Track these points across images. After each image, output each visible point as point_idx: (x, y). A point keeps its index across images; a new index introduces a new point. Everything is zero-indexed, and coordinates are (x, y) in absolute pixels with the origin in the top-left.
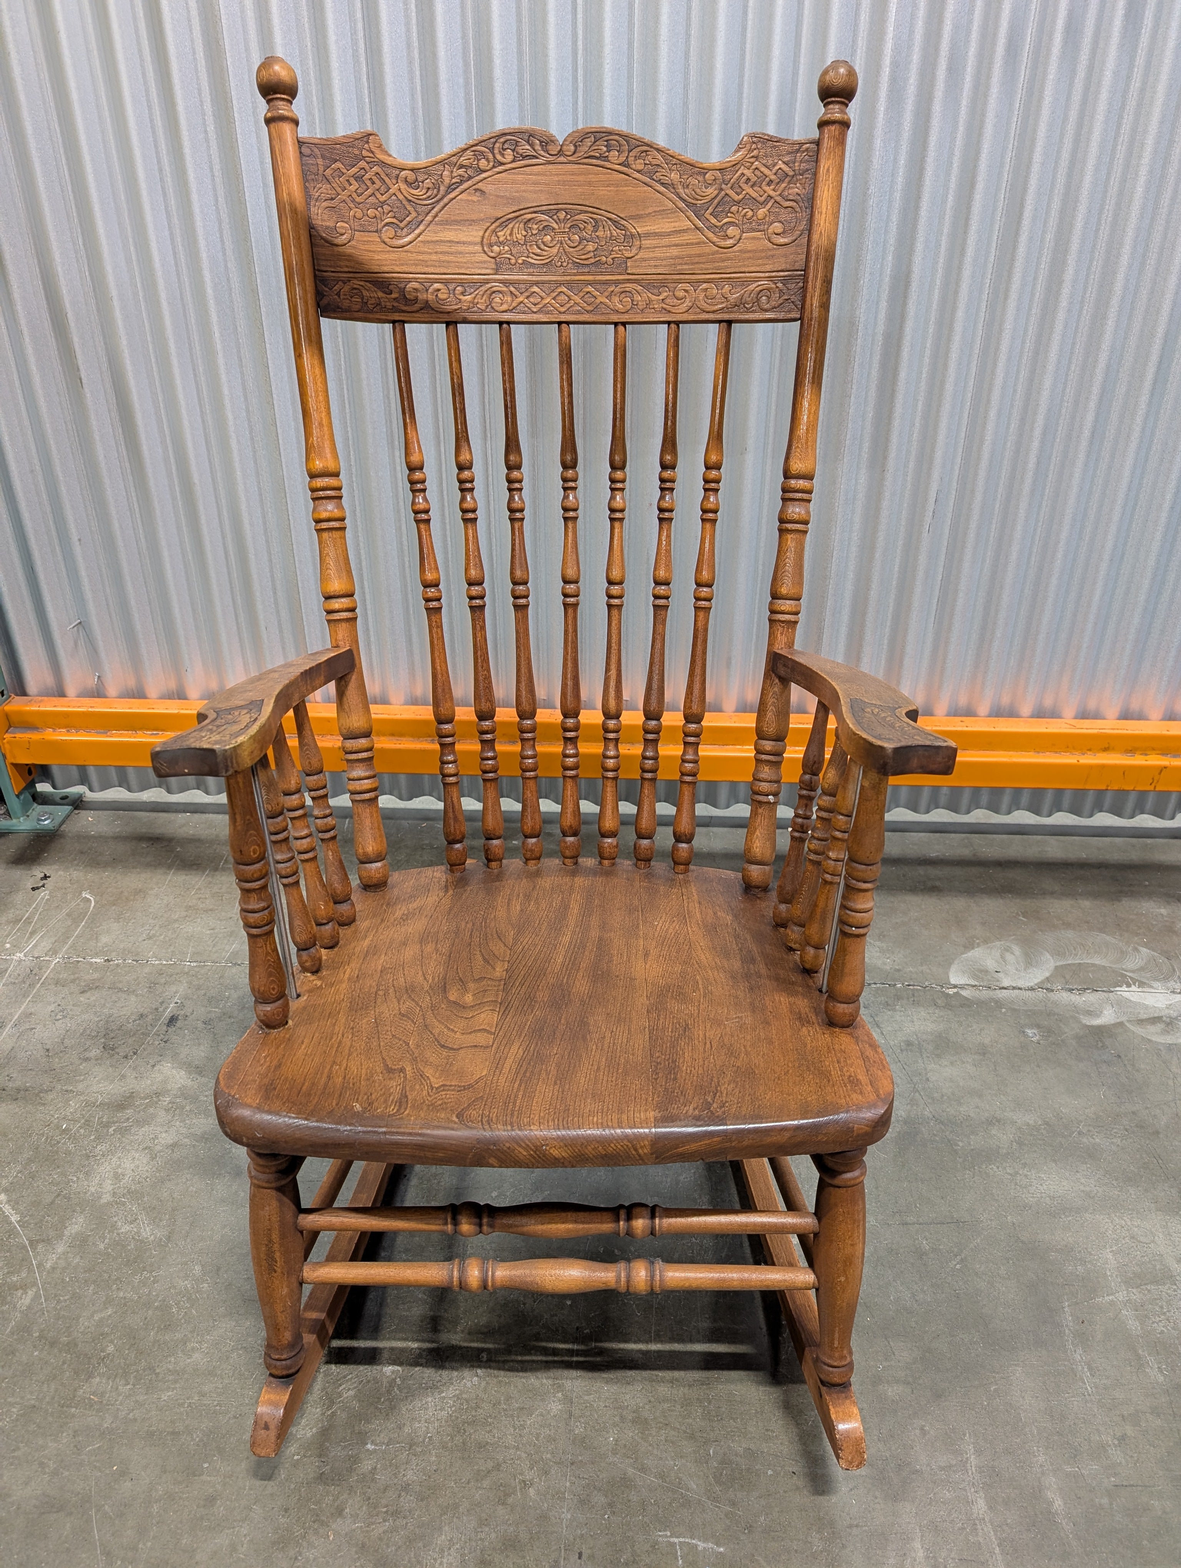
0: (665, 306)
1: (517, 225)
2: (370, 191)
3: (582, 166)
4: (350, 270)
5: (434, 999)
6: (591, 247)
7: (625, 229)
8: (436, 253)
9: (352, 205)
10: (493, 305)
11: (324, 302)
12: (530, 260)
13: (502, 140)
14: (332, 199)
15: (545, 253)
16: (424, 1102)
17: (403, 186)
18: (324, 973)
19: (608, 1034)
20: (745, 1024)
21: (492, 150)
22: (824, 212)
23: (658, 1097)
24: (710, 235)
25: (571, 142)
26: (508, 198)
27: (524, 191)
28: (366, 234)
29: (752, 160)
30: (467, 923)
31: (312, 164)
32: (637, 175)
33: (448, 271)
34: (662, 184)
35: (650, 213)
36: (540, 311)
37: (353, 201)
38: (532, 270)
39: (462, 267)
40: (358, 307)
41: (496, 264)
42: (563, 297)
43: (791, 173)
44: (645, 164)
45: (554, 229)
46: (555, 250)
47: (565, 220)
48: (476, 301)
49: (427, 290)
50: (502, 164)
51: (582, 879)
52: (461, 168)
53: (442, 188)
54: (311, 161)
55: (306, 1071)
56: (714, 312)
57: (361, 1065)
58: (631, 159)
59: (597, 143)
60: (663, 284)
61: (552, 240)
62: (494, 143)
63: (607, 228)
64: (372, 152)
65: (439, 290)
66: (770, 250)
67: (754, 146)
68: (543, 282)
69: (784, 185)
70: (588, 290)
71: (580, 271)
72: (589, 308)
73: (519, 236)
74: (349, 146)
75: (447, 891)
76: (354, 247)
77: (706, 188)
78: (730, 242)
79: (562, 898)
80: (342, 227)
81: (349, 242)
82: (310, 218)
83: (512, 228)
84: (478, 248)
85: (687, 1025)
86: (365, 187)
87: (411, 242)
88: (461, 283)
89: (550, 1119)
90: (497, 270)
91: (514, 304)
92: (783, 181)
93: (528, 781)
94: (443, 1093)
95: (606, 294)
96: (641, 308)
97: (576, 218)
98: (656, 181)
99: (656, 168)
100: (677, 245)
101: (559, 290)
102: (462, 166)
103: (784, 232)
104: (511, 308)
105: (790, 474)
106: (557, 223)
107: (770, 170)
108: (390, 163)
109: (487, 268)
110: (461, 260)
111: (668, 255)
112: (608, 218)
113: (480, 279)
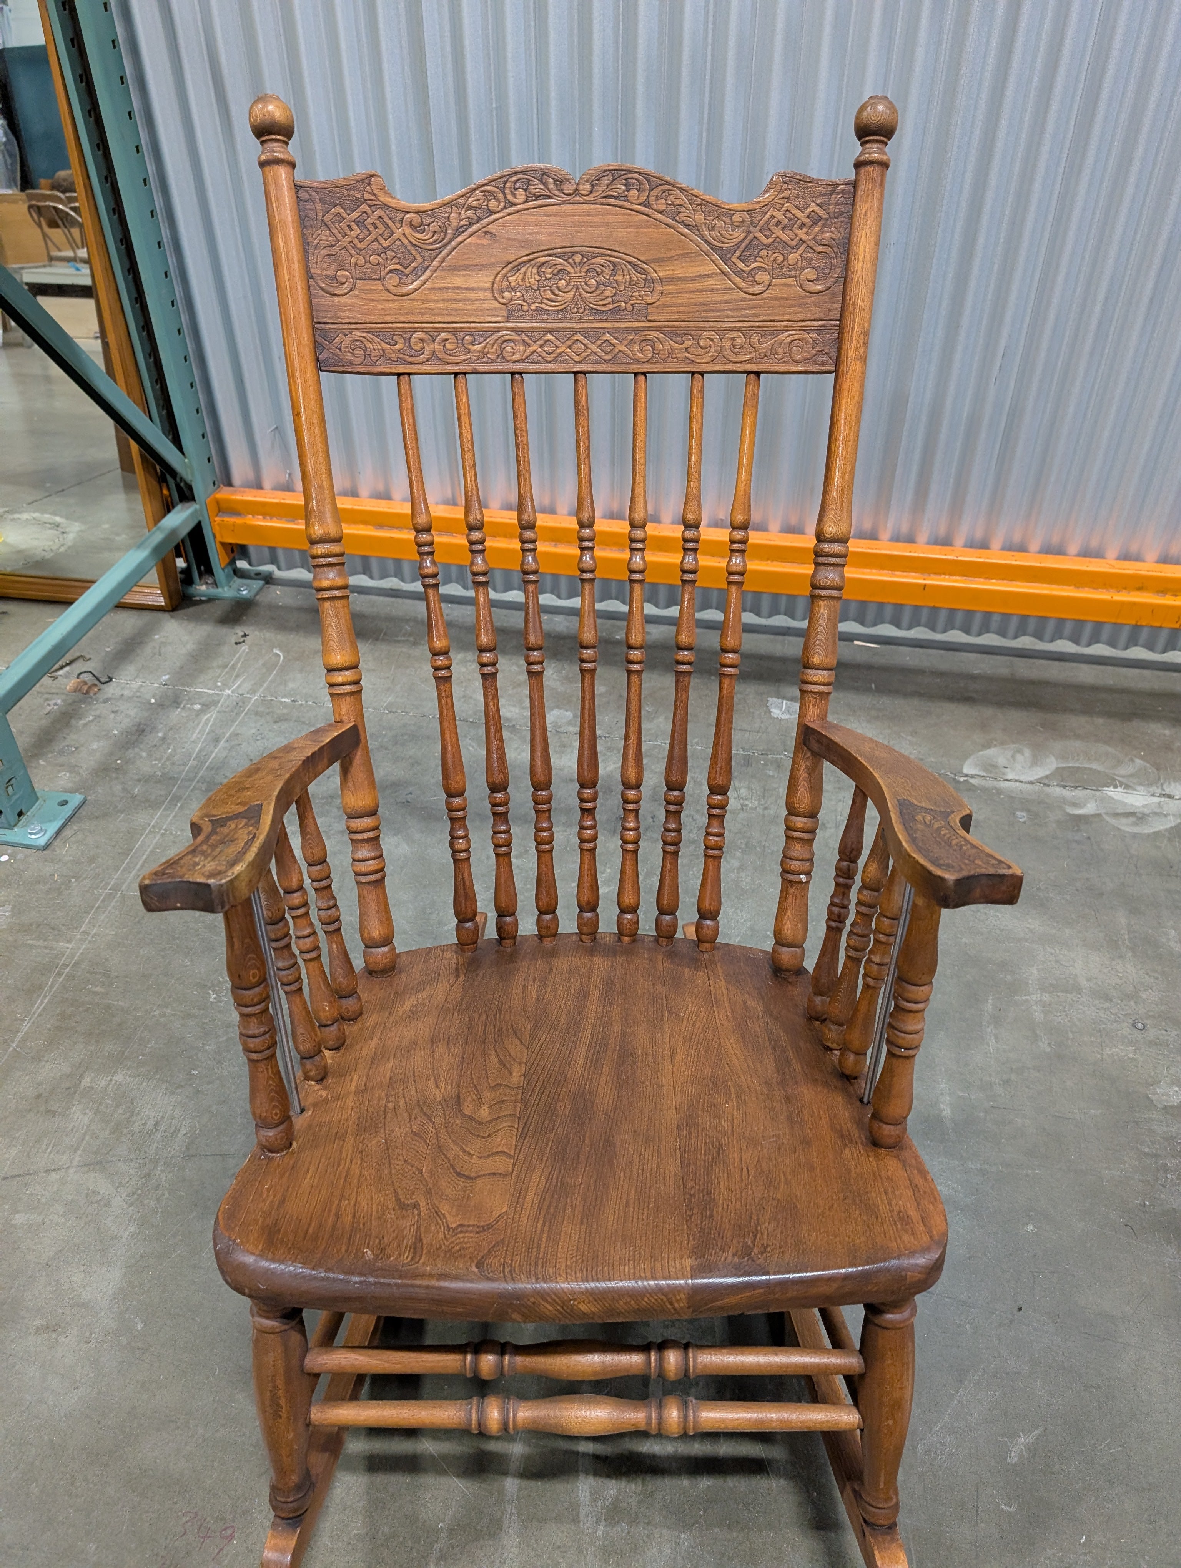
0: (688, 355)
1: (530, 269)
2: (372, 237)
3: (599, 206)
4: (351, 321)
5: (447, 1112)
6: (609, 292)
7: (644, 272)
8: (443, 300)
9: (353, 252)
10: (504, 354)
11: (323, 356)
12: (543, 306)
13: (513, 179)
14: (332, 246)
15: (559, 299)
16: (440, 1247)
17: (408, 230)
18: (330, 1080)
19: (636, 1159)
20: (783, 1144)
21: (503, 190)
22: (861, 258)
23: (694, 1239)
24: (738, 280)
25: (587, 181)
26: (520, 241)
27: (537, 233)
28: (369, 282)
29: (782, 201)
30: (480, 1015)
31: (311, 210)
32: (659, 216)
33: (457, 320)
34: (686, 226)
35: (672, 257)
36: (555, 361)
37: (355, 247)
38: (545, 317)
39: (470, 315)
40: (359, 360)
41: (508, 311)
42: (579, 345)
43: (825, 216)
44: (667, 204)
45: (569, 273)
46: (570, 296)
47: (581, 264)
48: (486, 350)
49: (434, 340)
50: (513, 205)
51: (601, 960)
52: (470, 209)
53: (450, 232)
54: (310, 206)
55: (312, 1207)
56: (740, 362)
57: (372, 1198)
58: (652, 199)
59: (616, 182)
60: (687, 332)
61: (567, 286)
62: (505, 183)
63: (626, 272)
64: (375, 195)
65: (446, 340)
66: (802, 298)
67: (785, 186)
68: (558, 330)
69: (817, 229)
70: (605, 338)
71: (597, 317)
72: (607, 357)
73: (532, 281)
74: (350, 189)
75: (458, 976)
76: (355, 297)
77: (733, 230)
78: (758, 288)
79: (581, 983)
80: (343, 276)
81: (351, 290)
82: (308, 266)
83: (525, 273)
84: (488, 294)
85: (721, 1145)
86: (367, 232)
87: (416, 290)
88: (470, 332)
89: (578, 1268)
90: (508, 317)
91: (527, 353)
92: (816, 224)
93: (543, 855)
94: (461, 1235)
95: (626, 342)
96: (663, 356)
97: (593, 261)
98: (680, 223)
99: (679, 209)
100: (701, 291)
101: (575, 338)
102: (470, 208)
103: (817, 279)
104: (524, 357)
105: (822, 537)
106: (572, 266)
107: (803, 212)
108: (393, 206)
109: (497, 316)
110: (470, 307)
111: (692, 301)
112: (627, 262)
113: (491, 327)
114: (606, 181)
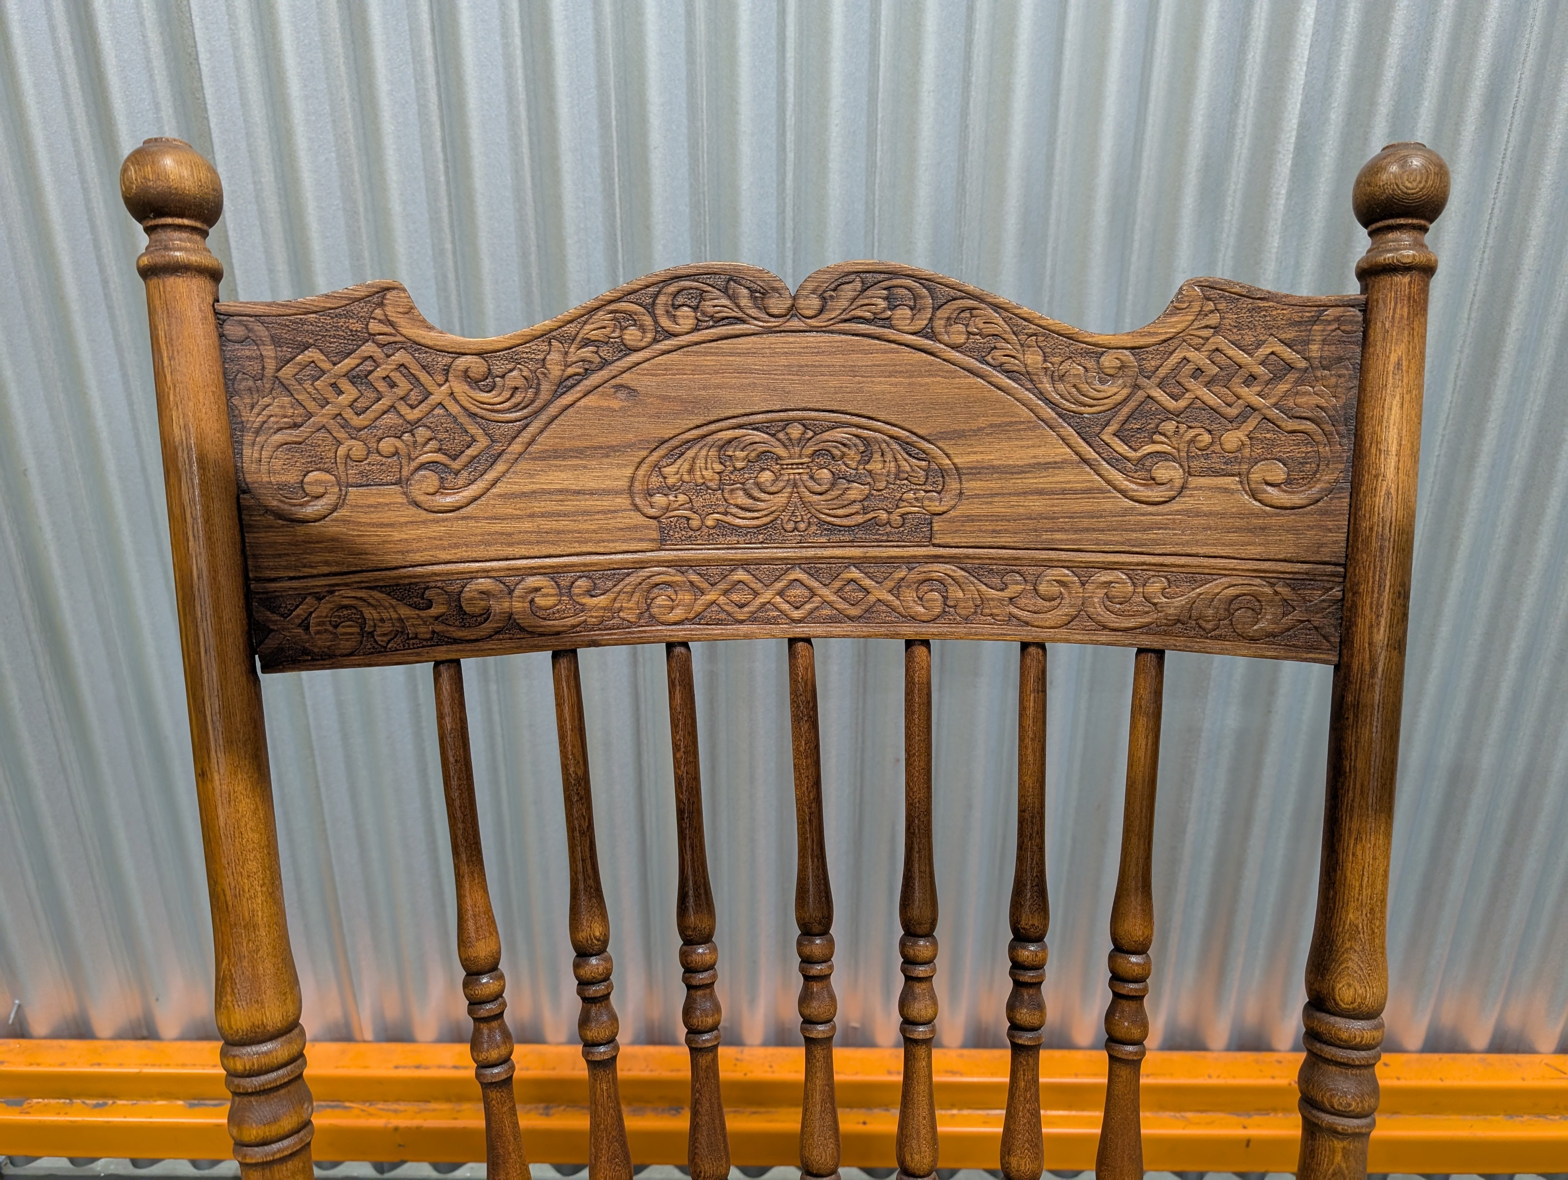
0: (1015, 611)
1: (704, 452)
2: (385, 403)
3: (837, 337)
4: (334, 569)
6: (856, 491)
7: (926, 456)
8: (532, 516)
10: (655, 610)
11: (271, 643)
12: (729, 519)
13: (672, 289)
14: (296, 426)
15: (762, 505)
17: (460, 387)
21: (650, 308)
24: (1116, 476)
25: (814, 292)
26: (683, 401)
27: (718, 387)
28: (375, 490)
29: (1206, 333)
31: (250, 358)
32: (954, 355)
33: (559, 550)
34: (1008, 373)
35: (980, 429)
36: (751, 619)
37: (345, 425)
38: (734, 539)
39: (586, 540)
40: (348, 645)
41: (661, 530)
42: (798, 592)
43: (1304, 364)
44: (969, 333)
45: (779, 458)
46: (780, 499)
47: (802, 441)
48: (617, 605)
49: (511, 592)
50: (672, 335)
52: (586, 345)
53: (545, 387)
54: (245, 351)
56: (1125, 629)
58: (939, 325)
59: (869, 293)
60: (1012, 567)
61: (774, 481)
62: (656, 296)
63: (889, 457)
64: (391, 324)
65: (537, 590)
66: (1257, 516)
67: (1211, 305)
68: (759, 562)
69: (1283, 387)
70: (850, 576)
71: (833, 539)
72: (854, 612)
73: (708, 474)
74: (339, 316)
76: (345, 521)
77: (1103, 383)
78: (1160, 492)
80: (318, 482)
81: (334, 510)
82: (238, 470)
83: (694, 459)
84: (623, 501)
86: (374, 395)
87: (475, 499)
88: (586, 571)
90: (663, 541)
91: (698, 608)
92: (1281, 378)
95: (890, 584)
96: (964, 612)
97: (826, 436)
98: (994, 367)
99: (993, 342)
100: (1040, 492)
101: (792, 577)
102: (587, 343)
103: (1289, 482)
104: (691, 615)
105: (1330, 1004)
106: (785, 446)
107: (1250, 355)
108: (430, 343)
109: (641, 540)
110: (585, 526)
111: (1021, 510)
112: (891, 437)
113: (627, 561)
114: (848, 291)
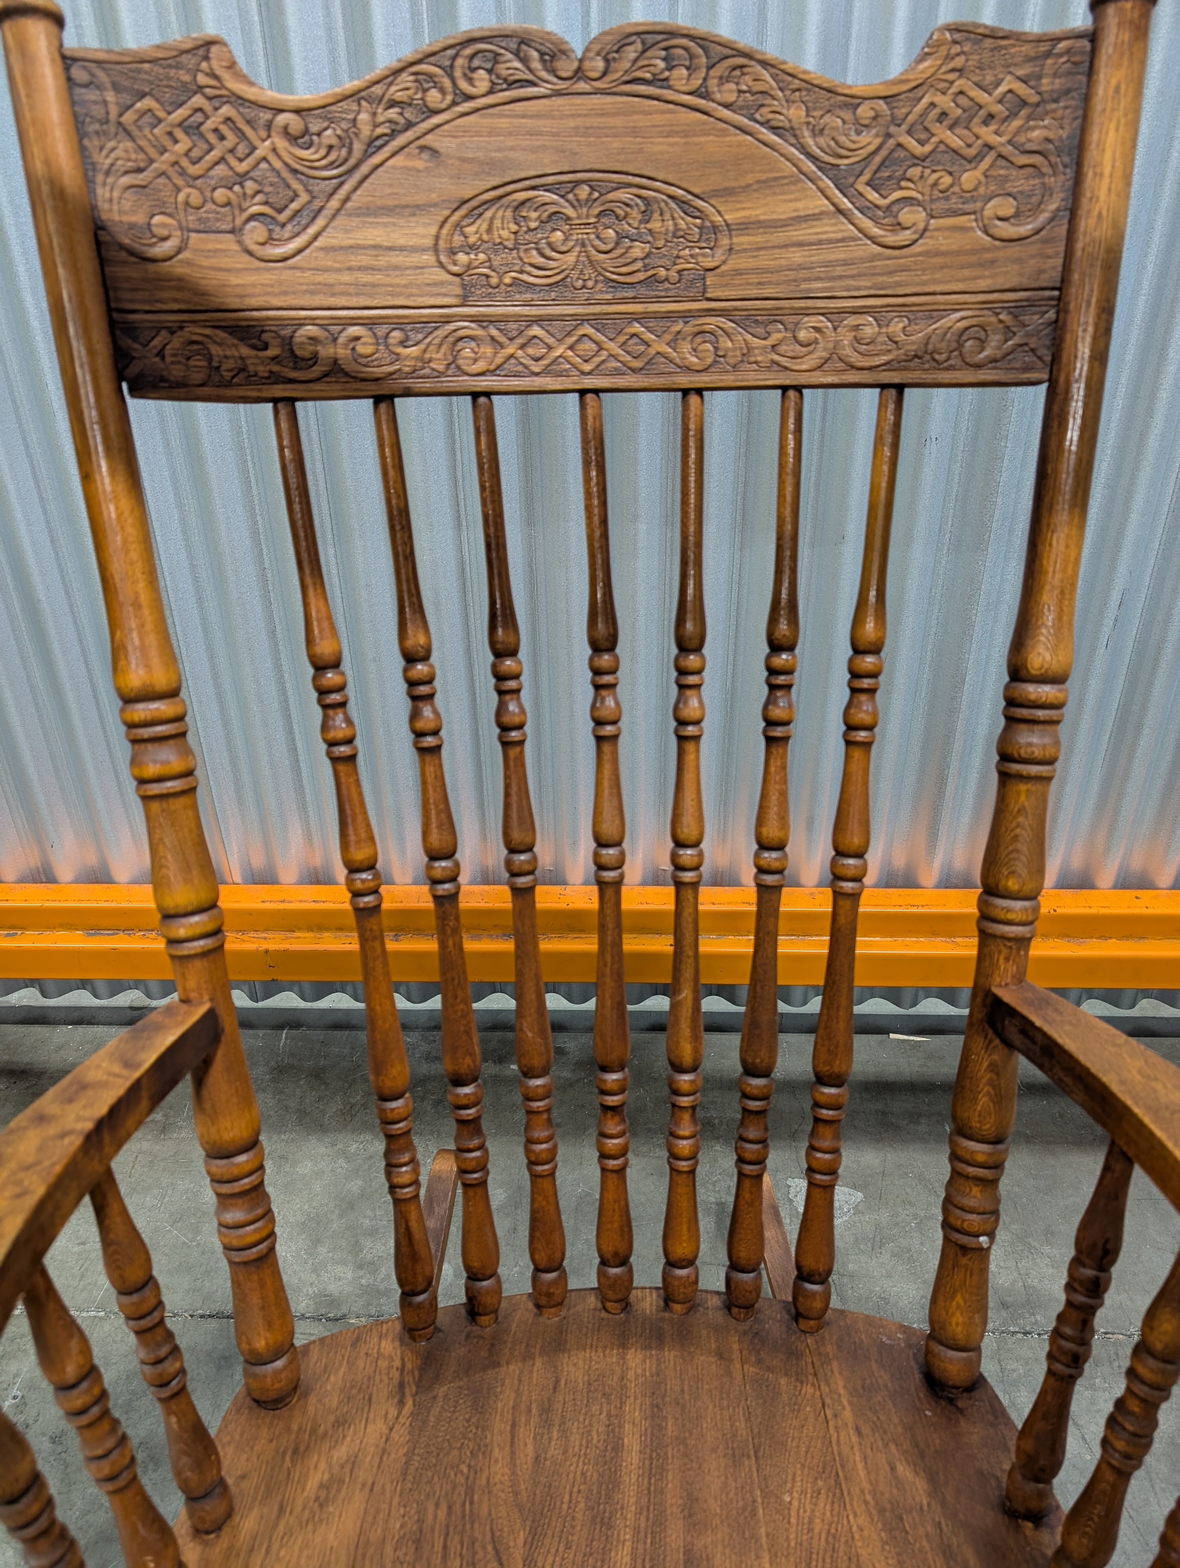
0: (776, 358)
1: (500, 213)
2: (215, 154)
3: (619, 99)
4: (182, 306)
6: (639, 249)
7: (701, 215)
8: (350, 269)
9: (180, 182)
10: (460, 362)
11: (133, 369)
12: (524, 277)
13: (468, 51)
14: (139, 170)
15: (552, 264)
17: (281, 143)
21: (449, 71)
22: (1107, 171)
24: (867, 224)
25: (598, 54)
26: (481, 163)
27: (512, 149)
28: (212, 236)
29: (951, 76)
30: (437, 1505)
31: (95, 103)
32: (726, 113)
33: (374, 303)
34: (774, 129)
35: (749, 186)
36: (546, 372)
37: (183, 173)
38: (528, 296)
39: (399, 295)
40: (199, 377)
41: (464, 286)
42: (587, 345)
43: (1036, 99)
44: (740, 92)
45: (569, 218)
46: (571, 258)
47: (590, 202)
48: (427, 356)
49: (335, 340)
50: (470, 98)
51: (640, 1356)
52: (392, 106)
53: (357, 146)
54: (91, 95)
56: (870, 368)
58: (713, 83)
59: (649, 54)
60: (774, 317)
61: (566, 240)
62: (454, 58)
63: (667, 216)
64: (216, 77)
65: (357, 339)
66: (988, 250)
67: (957, 49)
68: (551, 319)
69: (1016, 123)
70: (632, 330)
71: (619, 295)
72: (636, 364)
73: (505, 234)
74: (170, 66)
75: (401, 1403)
76: (188, 263)
77: (858, 133)
78: (904, 236)
79: (609, 1416)
80: (163, 225)
81: (179, 252)
82: (94, 208)
83: (492, 219)
84: (428, 258)
86: (205, 146)
87: (300, 251)
88: (399, 324)
90: (465, 297)
91: (498, 360)
92: (1016, 115)
93: (539, 1180)
95: (668, 337)
96: (732, 361)
97: (611, 196)
98: (761, 124)
99: (761, 99)
100: (800, 244)
101: (581, 332)
102: (393, 104)
103: (1017, 215)
104: (492, 367)
105: (1023, 673)
106: (574, 207)
107: (990, 94)
108: (252, 98)
109: (446, 295)
110: (397, 281)
111: (783, 262)
112: (670, 197)
113: (434, 315)
114: (631, 52)
